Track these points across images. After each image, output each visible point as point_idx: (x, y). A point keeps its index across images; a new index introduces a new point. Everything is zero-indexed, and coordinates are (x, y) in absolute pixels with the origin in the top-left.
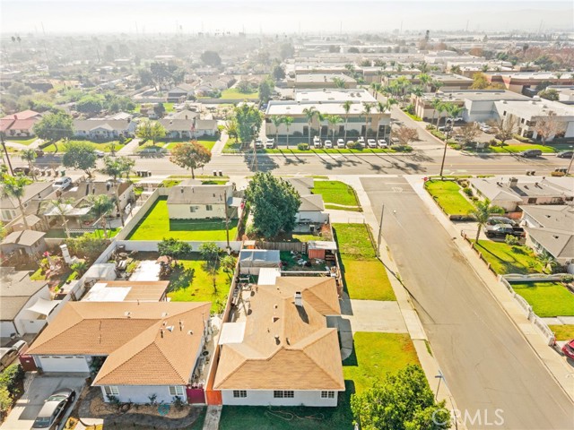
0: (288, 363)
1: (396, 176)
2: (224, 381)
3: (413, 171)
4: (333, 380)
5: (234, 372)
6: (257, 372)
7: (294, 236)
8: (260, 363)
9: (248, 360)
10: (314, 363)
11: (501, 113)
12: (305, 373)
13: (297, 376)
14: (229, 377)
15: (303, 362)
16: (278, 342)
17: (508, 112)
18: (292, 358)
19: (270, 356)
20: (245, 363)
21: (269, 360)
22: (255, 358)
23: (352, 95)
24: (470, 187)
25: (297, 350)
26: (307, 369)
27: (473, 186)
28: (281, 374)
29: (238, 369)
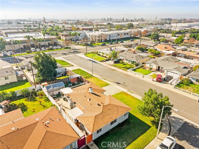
0: (110, 109)
1: (73, 55)
2: (93, 128)
3: (77, 53)
4: (127, 108)
5: (94, 123)
6: (102, 118)
7: (57, 79)
8: (100, 115)
9: (95, 116)
10: (117, 106)
11: (88, 36)
12: (117, 110)
13: (116, 112)
14: (94, 125)
15: (113, 107)
16: (100, 105)
17: (91, 35)
18: (109, 108)
19: (101, 111)
20: (95, 118)
21: (102, 112)
22: (97, 114)
23: (36, 34)
24: (99, 53)
25: (108, 104)
26: (117, 108)
27: (100, 52)
28: (110, 114)
29: (94, 121)
